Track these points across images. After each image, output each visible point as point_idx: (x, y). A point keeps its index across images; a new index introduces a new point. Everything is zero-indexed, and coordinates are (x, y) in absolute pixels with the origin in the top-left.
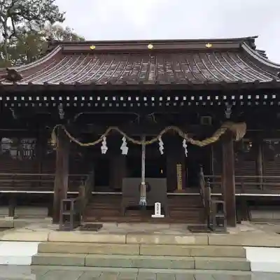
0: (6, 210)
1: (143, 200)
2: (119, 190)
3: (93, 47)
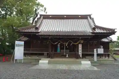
1: (65, 54)
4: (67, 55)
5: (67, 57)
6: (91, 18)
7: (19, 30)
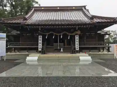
0: (26, 51)
1: (59, 48)
2: (53, 46)
3: (43, 8)
4: (62, 49)
5: (62, 52)
6: (85, 9)
7: (3, 21)
